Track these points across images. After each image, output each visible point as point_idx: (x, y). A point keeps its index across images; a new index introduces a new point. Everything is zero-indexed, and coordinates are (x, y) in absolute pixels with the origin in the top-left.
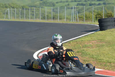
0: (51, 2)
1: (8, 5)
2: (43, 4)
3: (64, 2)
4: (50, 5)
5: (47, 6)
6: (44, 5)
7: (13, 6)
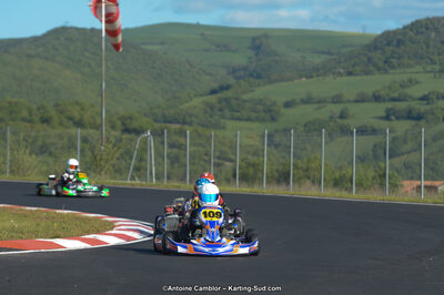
0: (260, 102)
1: (53, 113)
2: (221, 110)
3: (321, 101)
4: (253, 115)
5: (239, 119)
6: (227, 113)
7: (77, 116)
